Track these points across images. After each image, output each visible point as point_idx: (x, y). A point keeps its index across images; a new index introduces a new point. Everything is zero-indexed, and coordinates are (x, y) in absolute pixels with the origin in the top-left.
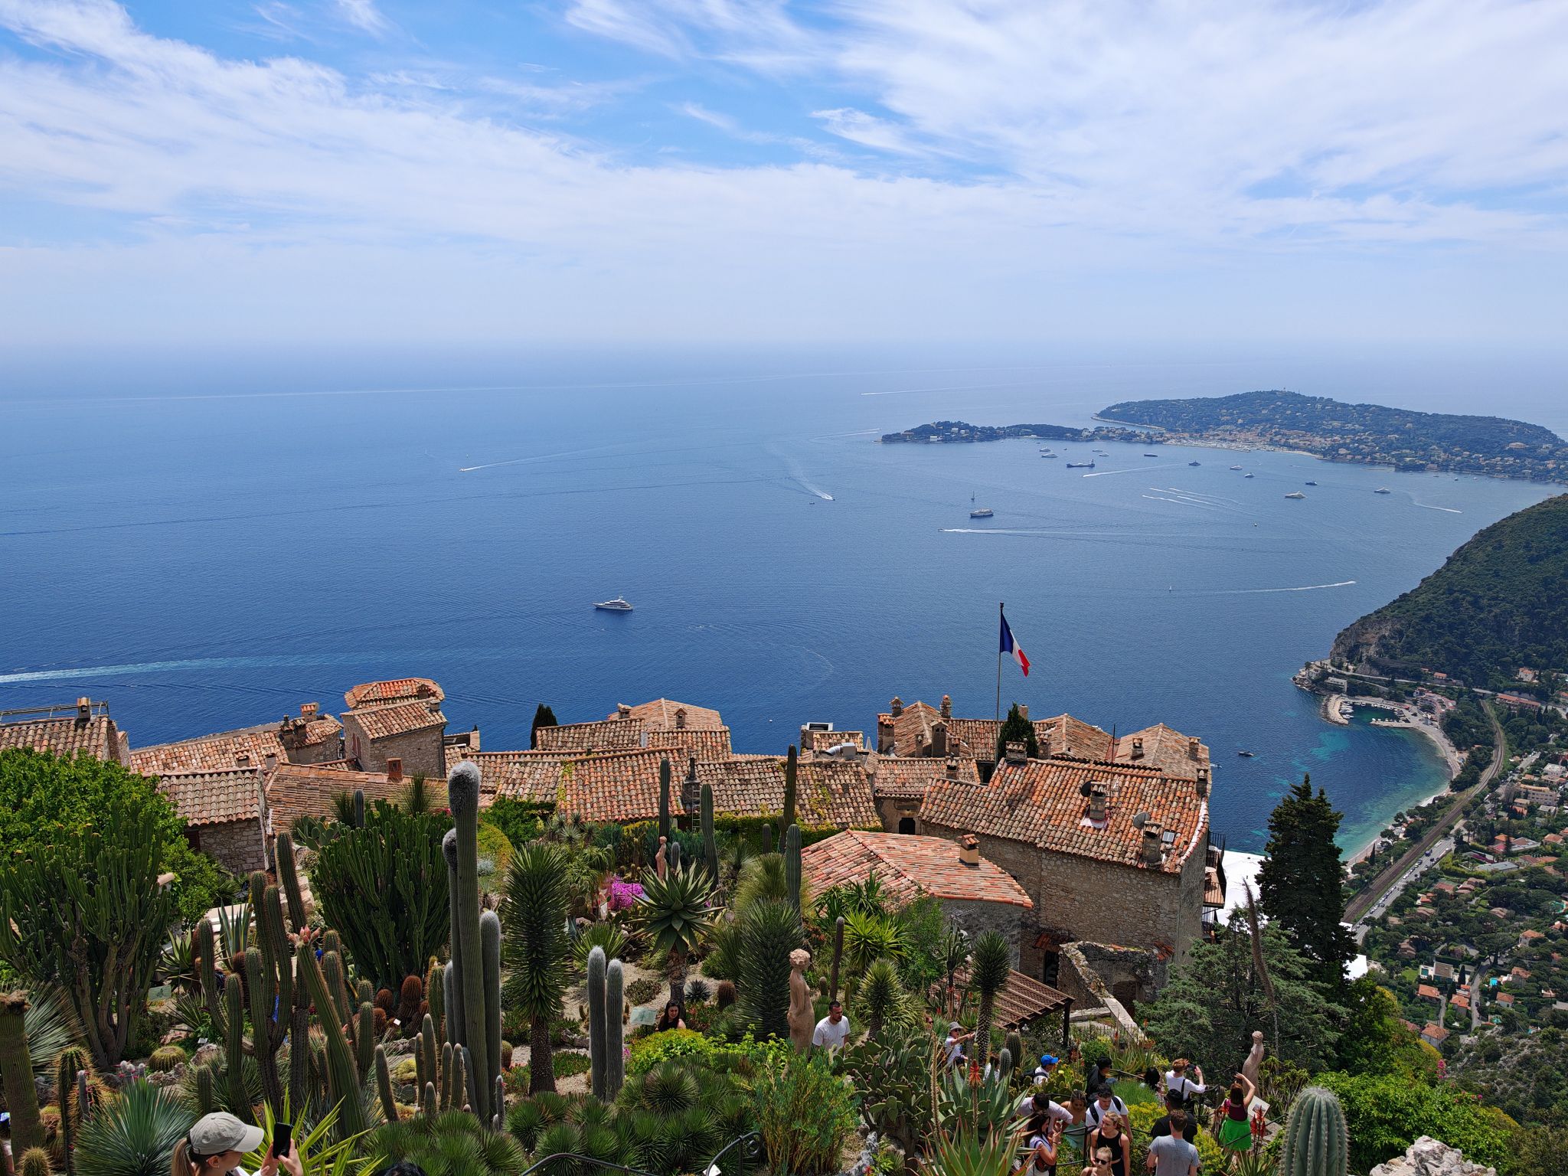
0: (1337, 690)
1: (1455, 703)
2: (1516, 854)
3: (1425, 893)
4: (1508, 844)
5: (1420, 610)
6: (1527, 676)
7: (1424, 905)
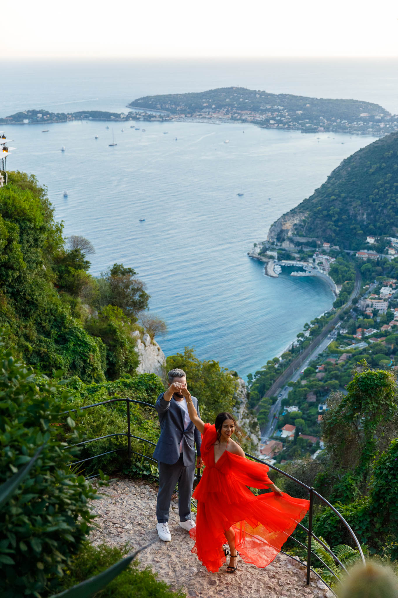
0: (272, 258)
1: (335, 259)
2: (367, 338)
3: (321, 365)
4: (363, 334)
5: (314, 207)
6: (371, 240)
7: (320, 371)
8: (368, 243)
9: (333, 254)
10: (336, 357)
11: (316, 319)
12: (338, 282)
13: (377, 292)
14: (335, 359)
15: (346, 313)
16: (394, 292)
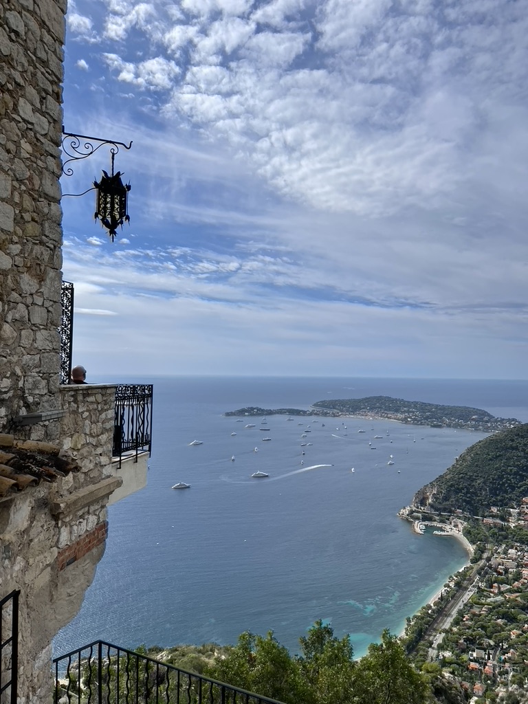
0: (418, 518)
1: (467, 523)
2: (503, 593)
3: (467, 614)
4: (499, 588)
5: (448, 482)
6: (494, 510)
7: (467, 620)
8: (492, 512)
9: (466, 519)
10: (479, 608)
11: (459, 572)
12: (473, 542)
13: (505, 552)
14: (478, 610)
15: (482, 569)
16: (519, 553)
